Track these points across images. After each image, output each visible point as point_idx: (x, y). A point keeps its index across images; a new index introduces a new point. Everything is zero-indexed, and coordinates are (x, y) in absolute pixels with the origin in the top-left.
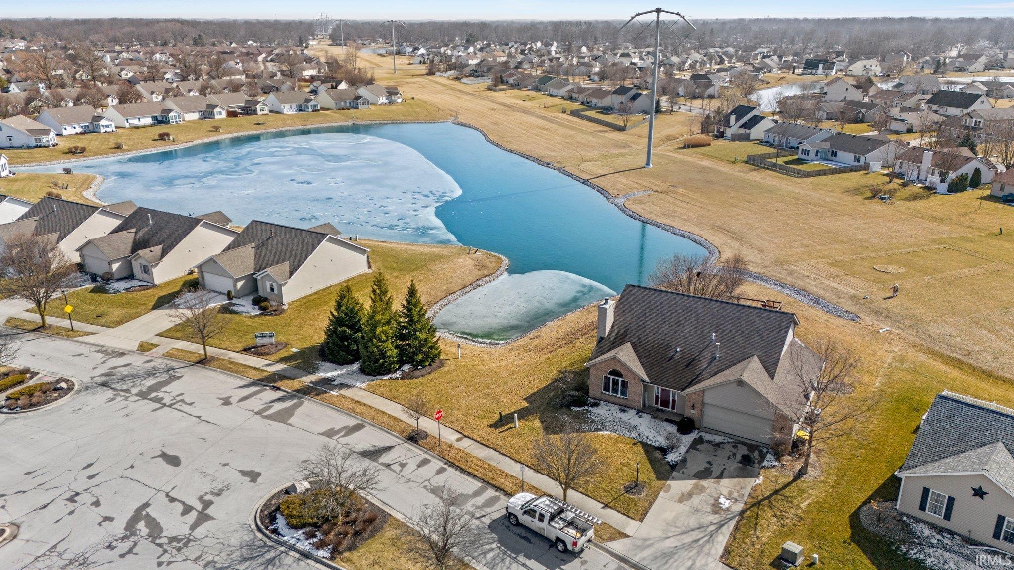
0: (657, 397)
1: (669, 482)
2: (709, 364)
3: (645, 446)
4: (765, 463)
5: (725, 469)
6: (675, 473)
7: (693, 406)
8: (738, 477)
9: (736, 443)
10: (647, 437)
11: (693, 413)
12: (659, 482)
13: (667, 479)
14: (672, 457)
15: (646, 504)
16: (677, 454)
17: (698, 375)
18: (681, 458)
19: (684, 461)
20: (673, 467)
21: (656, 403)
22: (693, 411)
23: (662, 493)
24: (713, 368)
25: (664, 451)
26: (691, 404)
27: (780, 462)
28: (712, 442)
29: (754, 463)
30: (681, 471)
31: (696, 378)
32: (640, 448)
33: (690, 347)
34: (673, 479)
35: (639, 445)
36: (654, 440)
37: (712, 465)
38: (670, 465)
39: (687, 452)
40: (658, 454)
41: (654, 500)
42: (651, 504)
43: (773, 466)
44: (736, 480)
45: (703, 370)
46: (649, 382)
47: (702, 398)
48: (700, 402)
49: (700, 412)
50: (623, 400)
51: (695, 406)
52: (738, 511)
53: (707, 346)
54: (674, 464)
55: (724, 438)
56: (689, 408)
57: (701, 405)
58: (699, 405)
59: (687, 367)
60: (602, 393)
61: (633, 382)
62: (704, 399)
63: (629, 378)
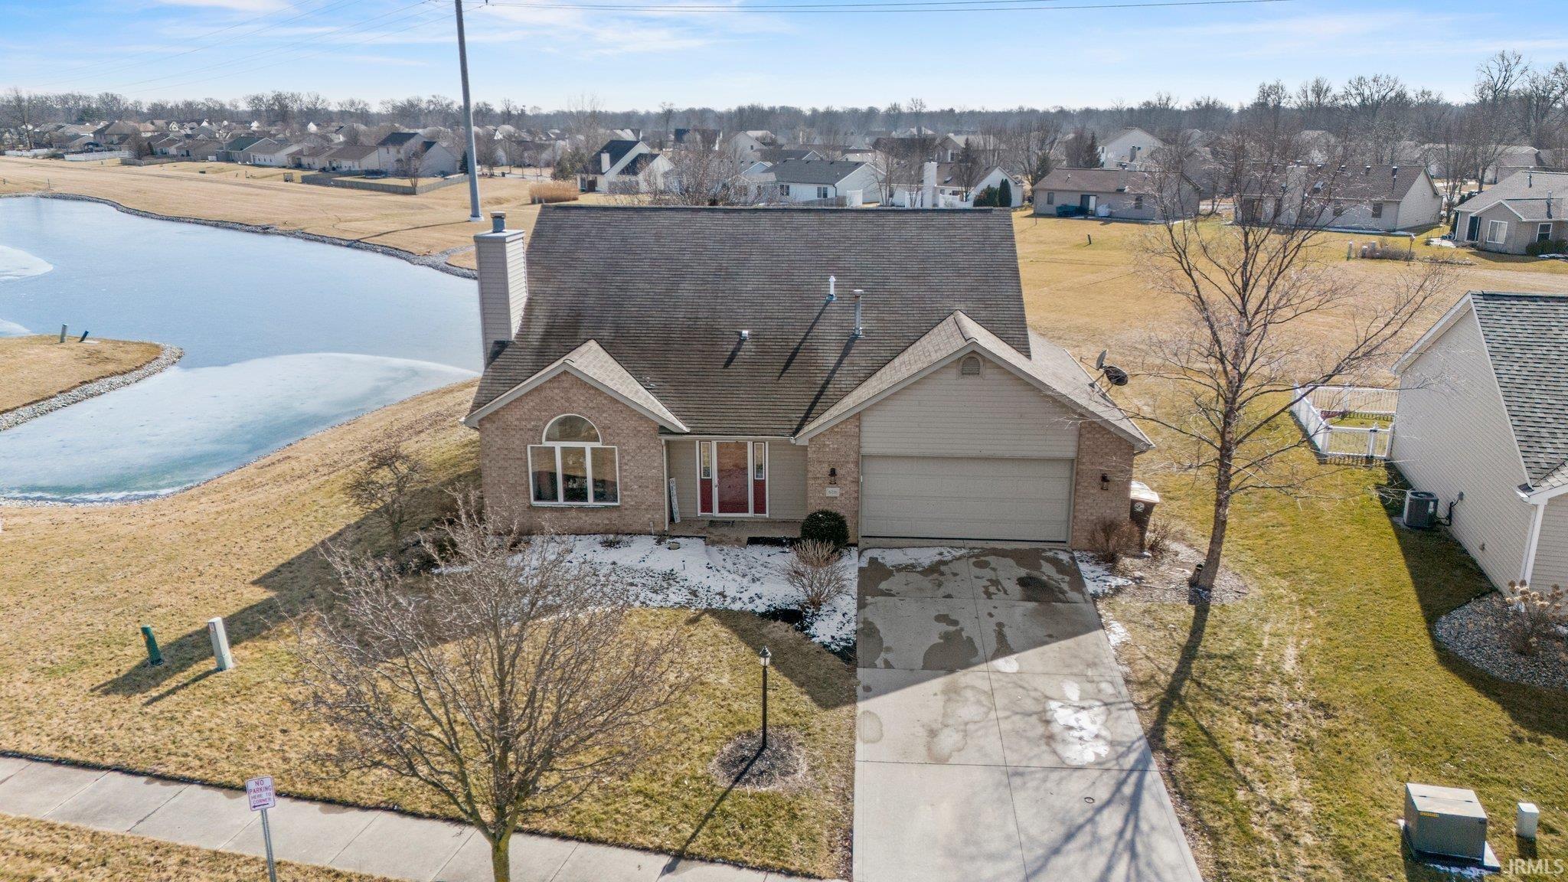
0: (706, 485)
1: (862, 706)
2: (845, 353)
3: (726, 617)
4: (1092, 587)
5: (1000, 625)
6: (863, 675)
7: (833, 473)
8: (1052, 638)
9: (976, 556)
10: (722, 595)
11: (832, 497)
12: (831, 712)
13: (852, 699)
14: (827, 629)
15: (830, 802)
16: (838, 617)
17: (824, 387)
18: (853, 626)
19: (869, 632)
20: (847, 654)
21: (707, 506)
22: (832, 491)
23: (863, 749)
24: (858, 358)
25: (792, 616)
26: (826, 469)
28: (913, 566)
29: (1063, 592)
30: (879, 662)
31: (821, 393)
32: (714, 628)
33: (774, 323)
34: (870, 691)
35: (707, 617)
36: (745, 597)
37: (955, 623)
38: (833, 652)
39: (861, 605)
40: (780, 630)
41: (850, 780)
42: (846, 796)
43: (1118, 590)
44: (1055, 646)
45: (833, 372)
46: (687, 430)
47: (857, 442)
48: (853, 456)
49: (854, 487)
50: (606, 515)
51: (838, 471)
52: (1140, 739)
53: (820, 314)
54: (845, 647)
55: (937, 550)
56: (820, 481)
57: (857, 464)
58: (852, 466)
59: (784, 370)
60: (530, 507)
61: (632, 445)
62: (862, 445)
63: (618, 434)
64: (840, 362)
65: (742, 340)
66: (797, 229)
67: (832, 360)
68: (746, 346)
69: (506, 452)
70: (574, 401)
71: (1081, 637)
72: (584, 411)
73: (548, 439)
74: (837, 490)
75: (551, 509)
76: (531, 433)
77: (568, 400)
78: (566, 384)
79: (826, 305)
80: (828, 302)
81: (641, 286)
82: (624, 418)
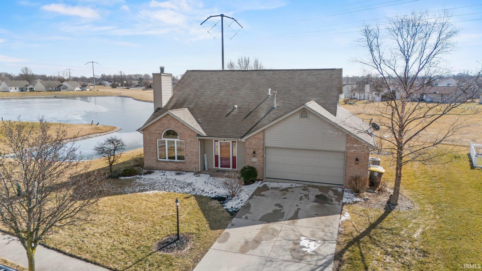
1: (226, 230)
2: (268, 113)
3: (199, 197)
4: (344, 200)
5: (299, 209)
6: (235, 220)
7: (254, 152)
8: (317, 215)
9: (305, 187)
10: (203, 191)
11: (254, 161)
12: (214, 231)
13: (224, 227)
14: (230, 205)
16: (239, 201)
17: (257, 124)
18: (243, 204)
19: (247, 207)
20: (233, 213)
21: (217, 165)
22: (254, 160)
23: (216, 245)
24: (272, 115)
25: (222, 199)
26: (252, 151)
27: (361, 197)
28: (278, 188)
29: (332, 201)
30: (244, 217)
31: (255, 125)
32: (193, 201)
33: (247, 103)
34: (233, 226)
35: (192, 197)
36: (210, 192)
37: (282, 207)
38: (228, 212)
39: (250, 198)
40: (214, 203)
41: (203, 255)
43: (356, 202)
45: (262, 119)
46: (205, 135)
47: (263, 142)
48: (261, 147)
49: (262, 159)
50: (180, 165)
51: (256, 152)
52: (332, 254)
53: (263, 101)
54: (235, 211)
55: (291, 184)
56: (250, 156)
57: (263, 150)
58: (261, 150)
59: (245, 118)
60: (157, 160)
61: (189, 140)
62: (265, 143)
63: (185, 136)
64: (265, 116)
65: (234, 108)
66: (265, 76)
67: (263, 115)
68: (235, 110)
69: (150, 141)
70: (171, 125)
71: (329, 216)
72: (174, 128)
73: (164, 137)
74: (256, 159)
75: (163, 161)
76: (158, 135)
77: (169, 124)
78: (169, 119)
79: (266, 98)
80: (268, 97)
81: (208, 92)
82: (187, 131)
